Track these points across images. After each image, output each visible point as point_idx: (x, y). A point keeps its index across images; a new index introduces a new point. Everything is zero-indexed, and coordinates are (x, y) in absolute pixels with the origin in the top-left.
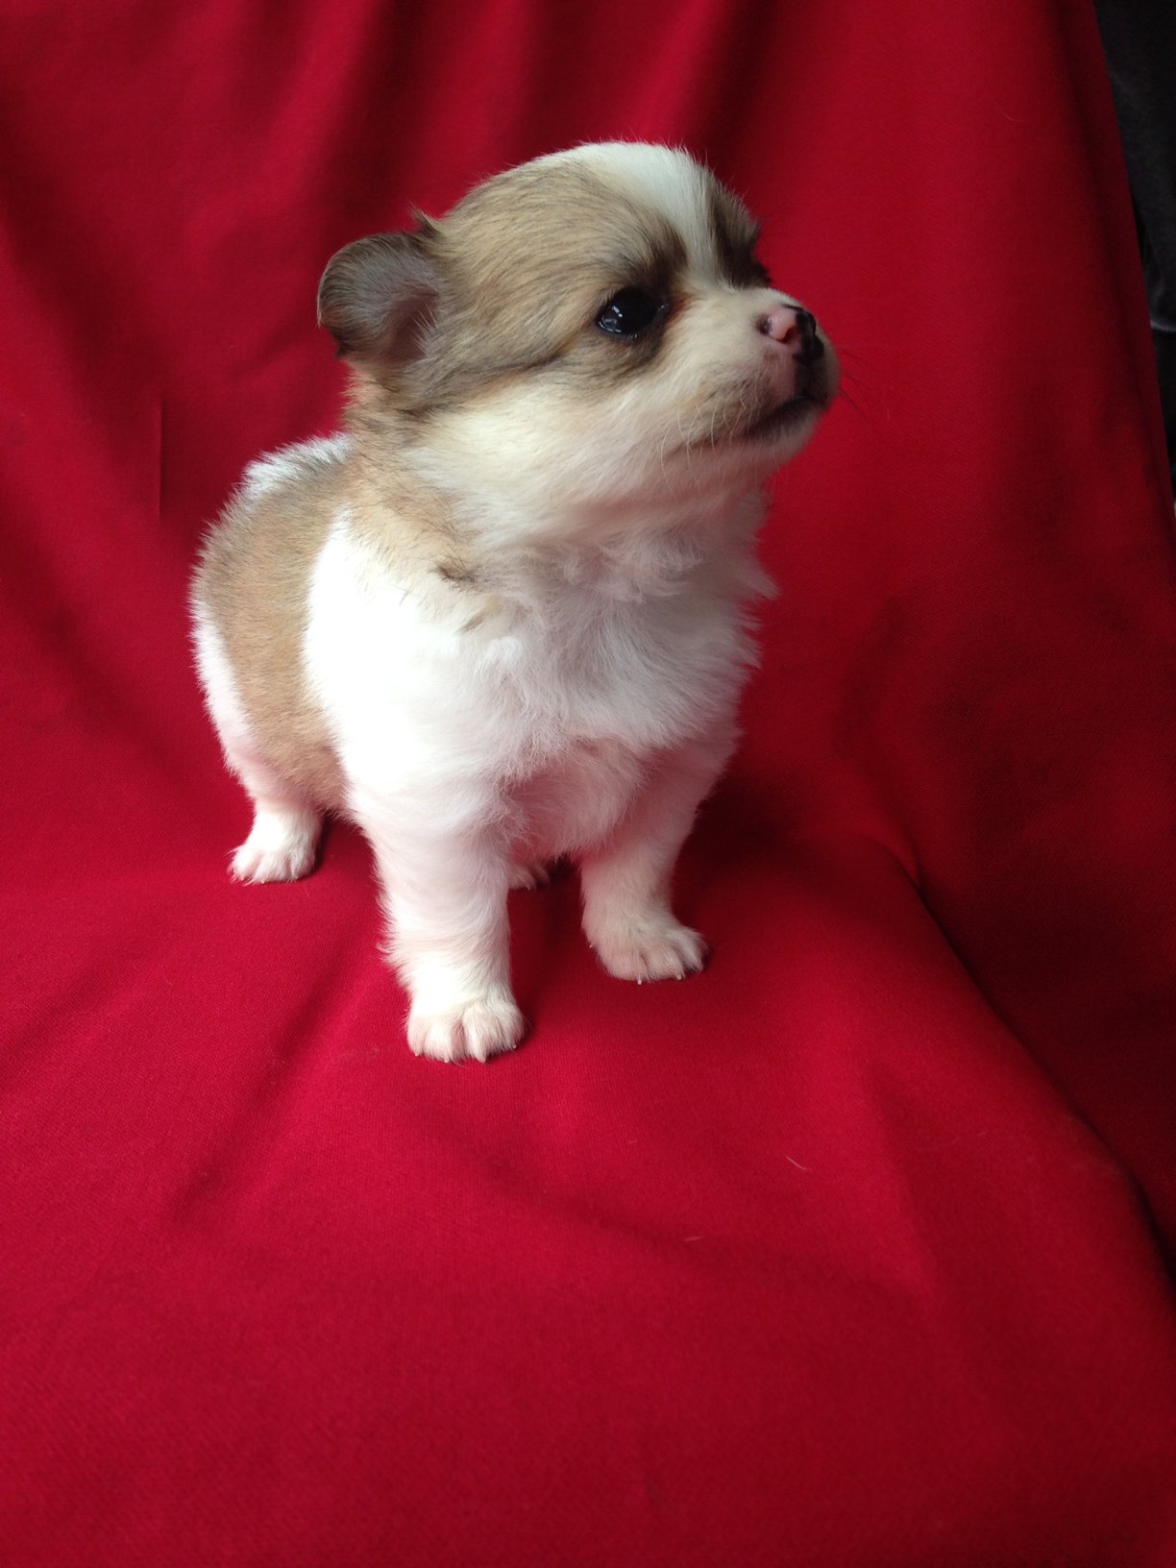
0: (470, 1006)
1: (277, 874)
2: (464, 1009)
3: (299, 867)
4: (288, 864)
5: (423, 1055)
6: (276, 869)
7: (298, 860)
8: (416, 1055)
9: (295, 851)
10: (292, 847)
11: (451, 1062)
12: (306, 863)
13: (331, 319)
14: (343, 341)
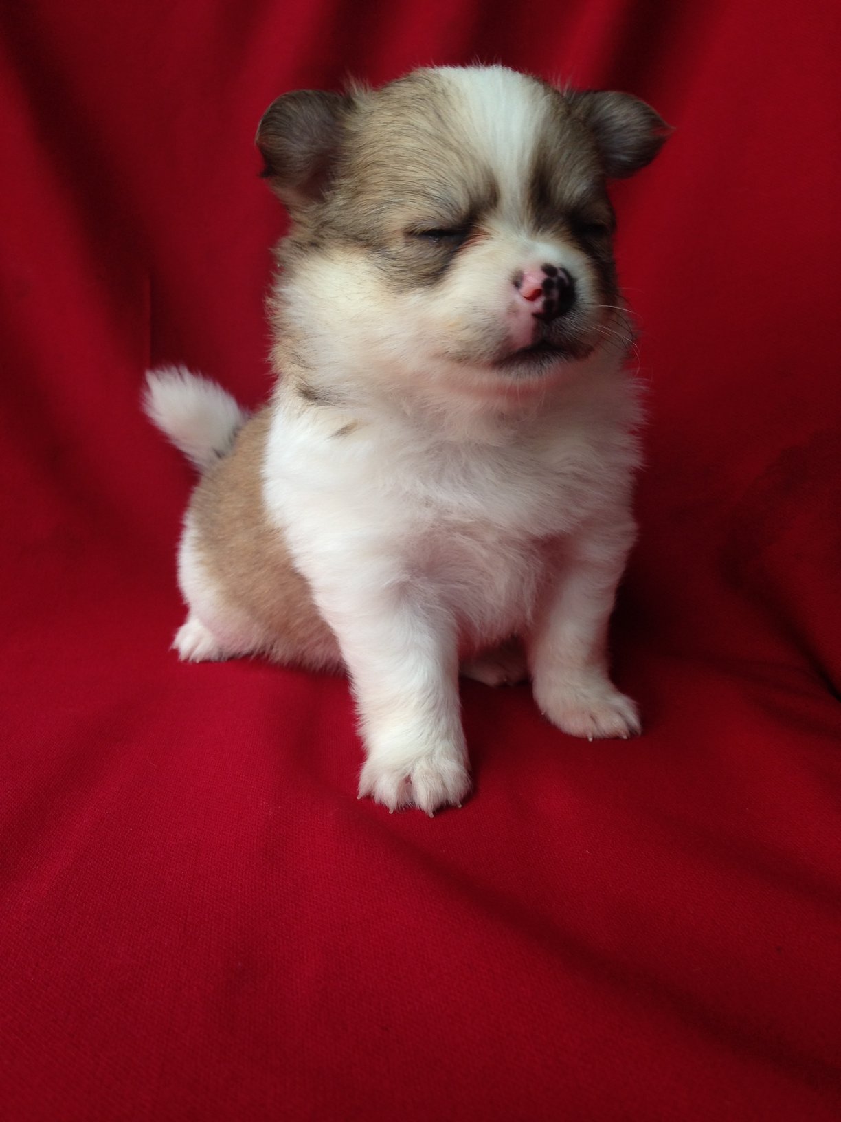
13: (264, 143)
14: (272, 166)
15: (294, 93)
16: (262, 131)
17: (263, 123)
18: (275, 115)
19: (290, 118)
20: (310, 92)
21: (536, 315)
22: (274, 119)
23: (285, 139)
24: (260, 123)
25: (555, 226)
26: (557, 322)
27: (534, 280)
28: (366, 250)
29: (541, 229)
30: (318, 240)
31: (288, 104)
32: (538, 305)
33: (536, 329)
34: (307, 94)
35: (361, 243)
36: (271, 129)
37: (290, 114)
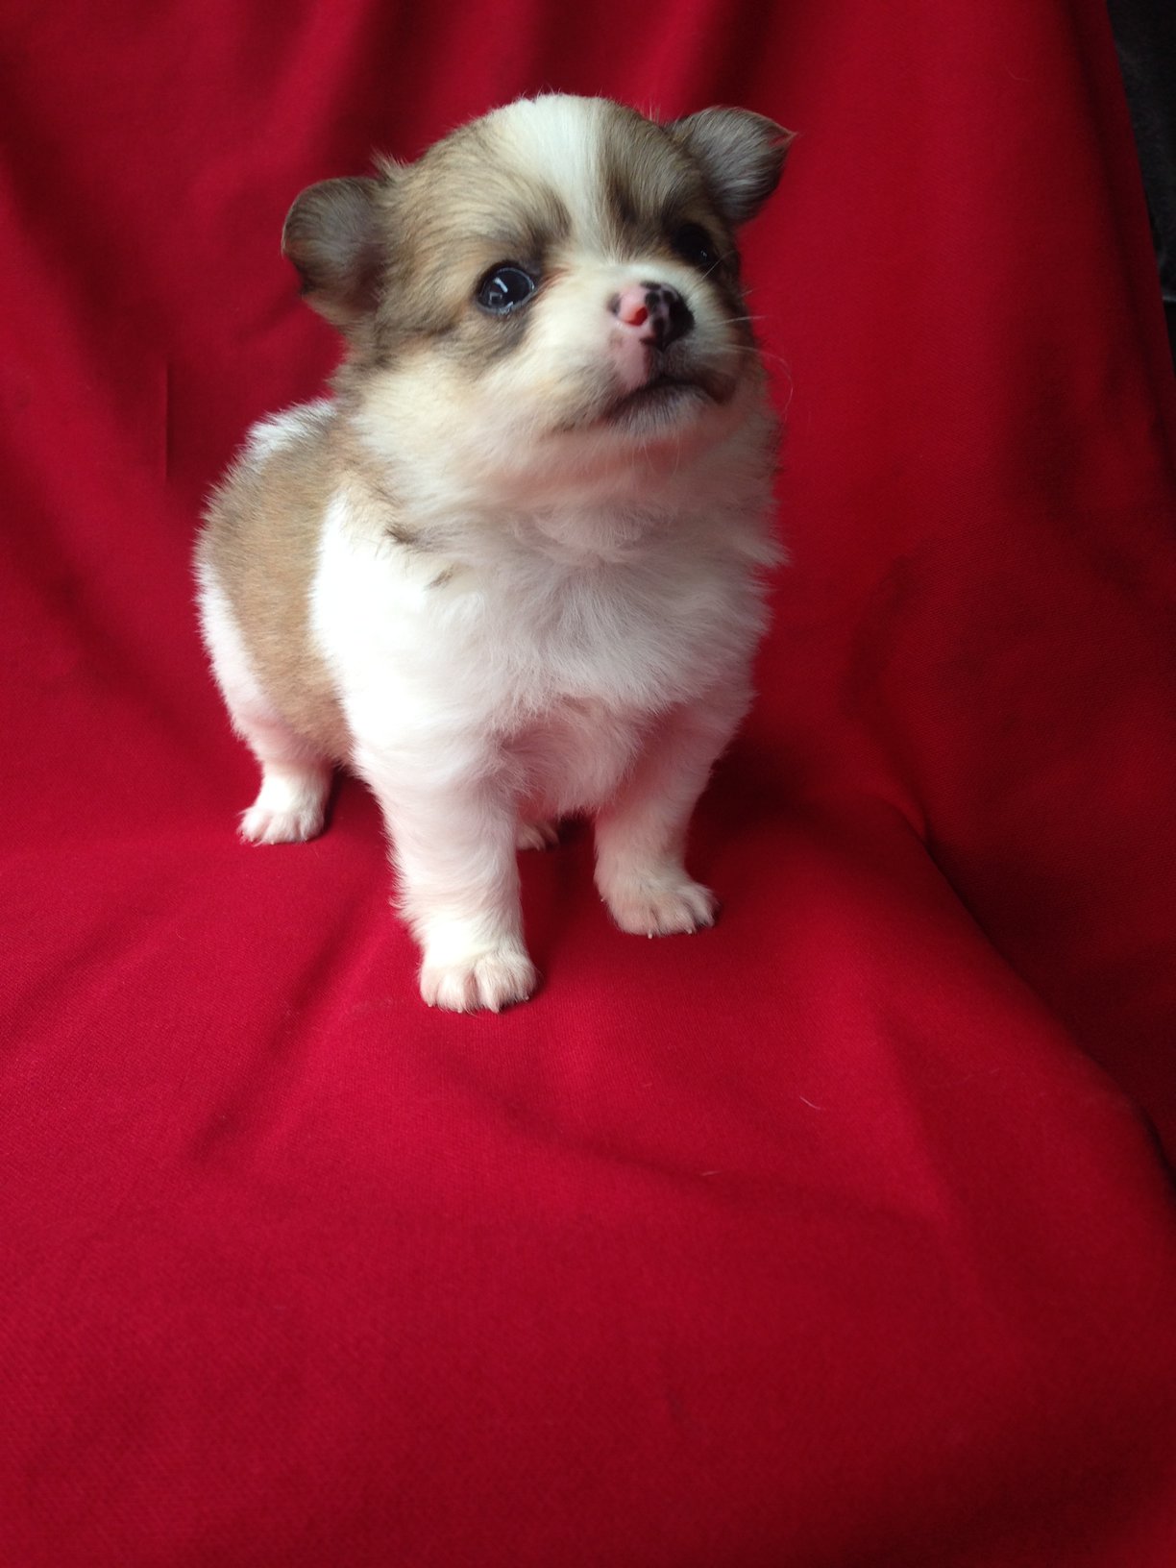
0: (482, 958)
1: (286, 835)
2: (476, 961)
3: (309, 829)
4: (297, 825)
5: (436, 1006)
6: (285, 829)
7: (308, 822)
8: (430, 1006)
9: (304, 812)
10: (301, 808)
11: (465, 1012)
12: (315, 825)
13: (295, 251)
14: (307, 276)
15: (318, 185)
16: (288, 237)
17: (287, 227)
18: (301, 215)
19: (318, 215)
20: (338, 181)
21: (646, 341)
22: (301, 220)
23: (316, 242)
24: (284, 229)
25: (651, 248)
26: (675, 345)
27: (633, 300)
28: (431, 341)
29: (634, 253)
30: (382, 352)
31: (313, 200)
32: (646, 328)
33: (650, 359)
34: (335, 184)
35: (423, 333)
36: (298, 233)
37: (317, 211)
